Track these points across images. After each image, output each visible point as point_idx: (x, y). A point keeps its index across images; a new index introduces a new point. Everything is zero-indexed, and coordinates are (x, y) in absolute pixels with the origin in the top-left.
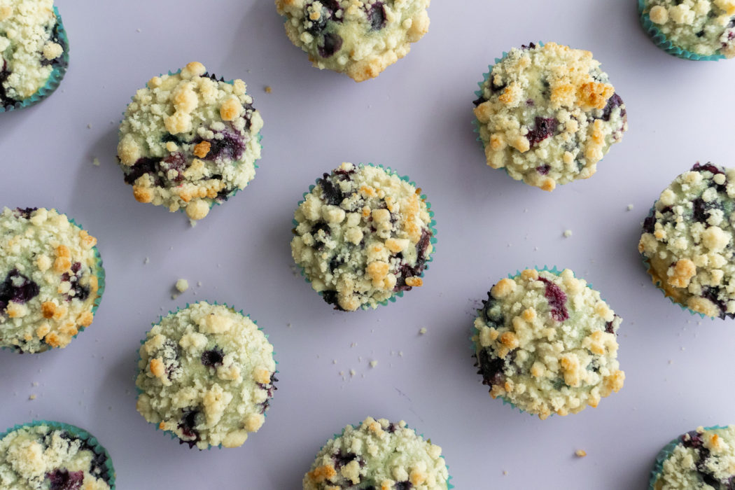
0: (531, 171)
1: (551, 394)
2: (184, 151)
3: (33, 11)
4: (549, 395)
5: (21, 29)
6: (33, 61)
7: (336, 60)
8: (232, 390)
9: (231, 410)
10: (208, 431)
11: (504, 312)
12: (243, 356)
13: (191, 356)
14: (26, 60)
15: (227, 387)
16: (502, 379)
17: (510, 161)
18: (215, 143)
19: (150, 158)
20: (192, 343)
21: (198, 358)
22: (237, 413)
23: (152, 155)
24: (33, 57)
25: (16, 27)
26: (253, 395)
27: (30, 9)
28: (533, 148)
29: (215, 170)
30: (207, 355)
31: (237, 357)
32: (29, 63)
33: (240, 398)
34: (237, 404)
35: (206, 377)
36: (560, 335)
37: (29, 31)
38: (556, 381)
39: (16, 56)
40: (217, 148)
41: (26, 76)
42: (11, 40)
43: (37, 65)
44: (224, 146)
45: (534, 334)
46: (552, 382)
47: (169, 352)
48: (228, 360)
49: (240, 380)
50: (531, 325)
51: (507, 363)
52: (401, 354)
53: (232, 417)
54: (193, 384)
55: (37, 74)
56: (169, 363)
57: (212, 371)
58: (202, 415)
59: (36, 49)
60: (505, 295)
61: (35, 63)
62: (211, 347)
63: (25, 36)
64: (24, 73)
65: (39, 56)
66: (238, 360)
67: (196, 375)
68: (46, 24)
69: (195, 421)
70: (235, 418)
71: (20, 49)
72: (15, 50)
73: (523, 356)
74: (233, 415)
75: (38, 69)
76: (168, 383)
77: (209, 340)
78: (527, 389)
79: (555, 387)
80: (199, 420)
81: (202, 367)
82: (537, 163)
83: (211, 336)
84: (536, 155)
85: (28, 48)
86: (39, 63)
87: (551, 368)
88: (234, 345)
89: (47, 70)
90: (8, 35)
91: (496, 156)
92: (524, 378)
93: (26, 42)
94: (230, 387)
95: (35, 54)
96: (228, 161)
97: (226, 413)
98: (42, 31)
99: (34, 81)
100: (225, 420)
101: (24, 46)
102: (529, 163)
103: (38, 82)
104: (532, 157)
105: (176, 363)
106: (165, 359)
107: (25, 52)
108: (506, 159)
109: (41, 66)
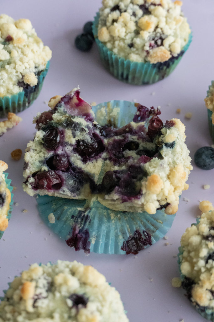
3: (35, 52)
5: (21, 56)
6: (14, 77)
12: (106, 310)
13: (60, 292)
14: (11, 73)
20: (65, 282)
24: (16, 74)
25: (20, 53)
27: (35, 50)
31: (100, 308)
32: (11, 76)
35: (66, 316)
37: (26, 59)
39: (7, 67)
41: (4, 82)
42: (11, 57)
43: (15, 81)
47: (43, 282)
48: (92, 306)
55: (11, 86)
56: (39, 291)
57: (74, 311)
59: (22, 71)
61: (15, 79)
62: (80, 292)
63: (21, 60)
64: (4, 79)
65: (21, 76)
66: (100, 311)
68: (37, 66)
71: (12, 65)
72: (9, 63)
75: (14, 84)
76: (30, 309)
77: (81, 287)
83: (83, 284)
85: (18, 67)
86: (17, 82)
88: (101, 298)
89: (18, 89)
90: (11, 54)
93: (19, 63)
95: (19, 74)
98: (33, 66)
99: (5, 89)
101: (16, 64)
103: (8, 92)
105: (45, 294)
106: (37, 287)
107: (15, 68)
109: (17, 84)
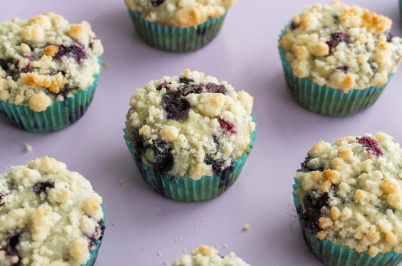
0: (333, 71)
1: (377, 216)
2: (35, 54)
4: (375, 219)
7: (165, 7)
8: (61, 212)
9: (58, 230)
10: (31, 252)
11: (323, 160)
15: (56, 208)
16: (328, 211)
17: (313, 67)
18: (62, 49)
19: (5, 59)
21: (29, 188)
22: (64, 233)
23: (7, 55)
26: (81, 221)
28: (331, 53)
29: (61, 65)
30: (39, 185)
33: (68, 221)
34: (65, 225)
36: (377, 166)
38: (380, 205)
40: (64, 51)
44: (70, 51)
45: (353, 168)
46: (377, 207)
49: (70, 202)
50: (348, 162)
51: (331, 195)
52: (226, 246)
53: (58, 238)
54: (22, 207)
58: (28, 233)
60: (322, 151)
67: (26, 200)
69: (20, 239)
70: (62, 238)
73: (345, 188)
74: (59, 235)
78: (354, 215)
79: (380, 211)
80: (24, 238)
81: (33, 195)
82: (336, 64)
84: (335, 57)
87: (374, 191)
91: (301, 63)
92: (349, 205)
94: (60, 210)
96: (73, 60)
97: (52, 233)
100: (51, 240)
102: (330, 64)
104: (331, 59)
108: (310, 67)
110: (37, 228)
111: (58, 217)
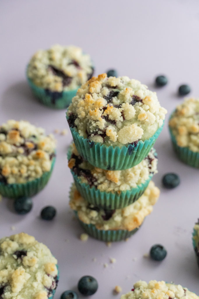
9: (29, 285)
15: (28, 270)
22: (32, 287)
26: (43, 278)
33: (35, 279)
34: (33, 282)
53: (28, 290)
54: (6, 268)
58: (9, 287)
67: (9, 263)
69: (4, 290)
70: (31, 291)
74: (29, 288)
80: (7, 290)
94: (30, 271)
97: (25, 287)
100: (24, 292)
110: (15, 284)
111: (28, 276)
